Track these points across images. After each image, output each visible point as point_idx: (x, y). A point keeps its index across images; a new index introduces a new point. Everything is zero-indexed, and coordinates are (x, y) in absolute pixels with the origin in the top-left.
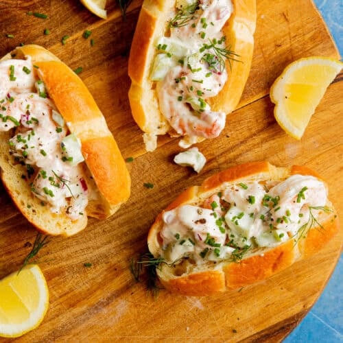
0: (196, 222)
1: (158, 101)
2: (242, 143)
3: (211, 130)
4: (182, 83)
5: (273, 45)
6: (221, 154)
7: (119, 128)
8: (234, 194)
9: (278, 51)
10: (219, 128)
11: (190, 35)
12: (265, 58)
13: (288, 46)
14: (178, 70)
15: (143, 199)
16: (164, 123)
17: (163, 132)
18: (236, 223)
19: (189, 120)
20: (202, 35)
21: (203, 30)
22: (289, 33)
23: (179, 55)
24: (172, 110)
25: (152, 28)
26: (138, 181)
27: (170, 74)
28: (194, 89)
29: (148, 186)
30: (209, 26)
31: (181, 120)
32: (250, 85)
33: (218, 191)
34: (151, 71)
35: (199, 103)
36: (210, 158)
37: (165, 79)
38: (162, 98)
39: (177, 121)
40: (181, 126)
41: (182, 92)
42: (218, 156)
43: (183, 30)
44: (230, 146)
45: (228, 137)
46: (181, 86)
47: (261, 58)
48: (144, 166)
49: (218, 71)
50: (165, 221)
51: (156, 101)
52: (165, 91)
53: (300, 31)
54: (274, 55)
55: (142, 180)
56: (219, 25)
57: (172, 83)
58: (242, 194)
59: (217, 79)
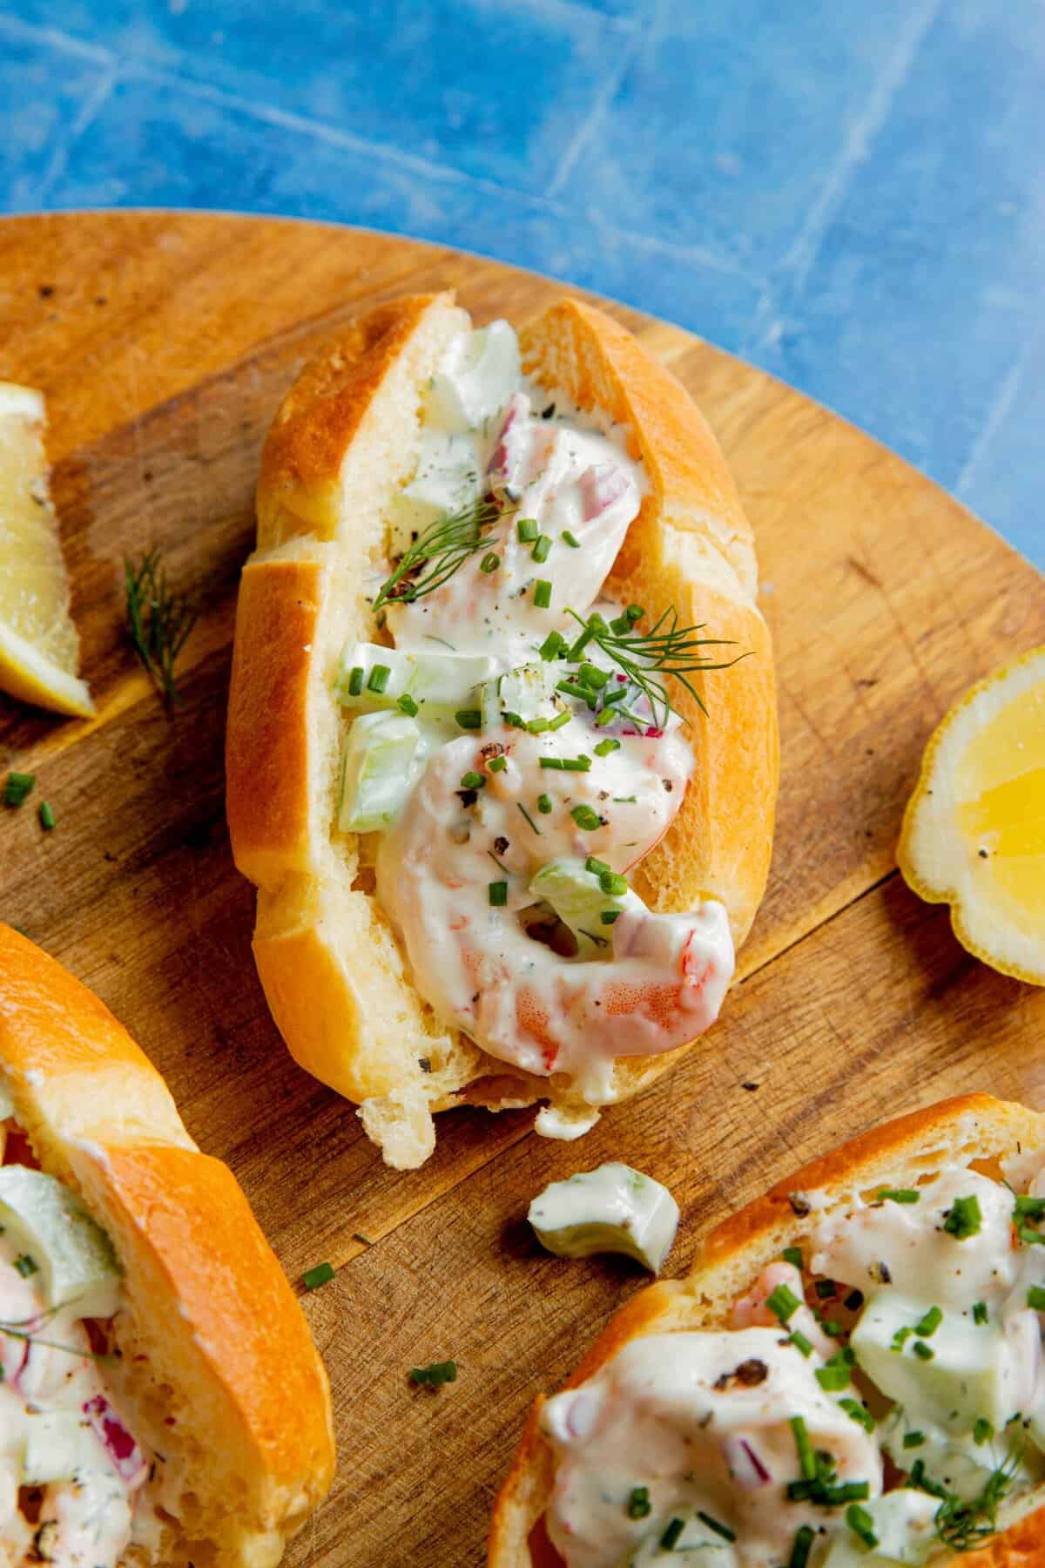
0: (721, 1384)
1: (399, 941)
2: (822, 1101)
3: (678, 991)
4: (496, 795)
5: (843, 682)
6: (742, 1170)
7: (237, 1149)
8: (867, 1225)
9: (872, 704)
10: (711, 969)
11: (485, 609)
13: (910, 673)
14: (464, 749)
16: (446, 1043)
17: (449, 1084)
18: (922, 1352)
19: (560, 983)
20: (540, 595)
21: (539, 572)
22: (900, 629)
23: (453, 692)
24: (471, 960)
25: (308, 607)
26: (375, 1369)
27: (430, 779)
28: (553, 801)
29: (427, 1381)
30: (557, 552)
31: (524, 998)
32: (790, 853)
33: (785, 1244)
34: (340, 793)
35: (592, 880)
37: (412, 809)
38: (415, 909)
39: (506, 1002)
40: (531, 1027)
41: (501, 844)
43: (445, 598)
44: (769, 1127)
45: (751, 1088)
46: (492, 815)
48: (388, 1292)
49: (646, 721)
50: (561, 1432)
51: (387, 941)
52: (422, 871)
54: (860, 724)
55: (392, 1362)
57: (447, 813)
59: (650, 762)
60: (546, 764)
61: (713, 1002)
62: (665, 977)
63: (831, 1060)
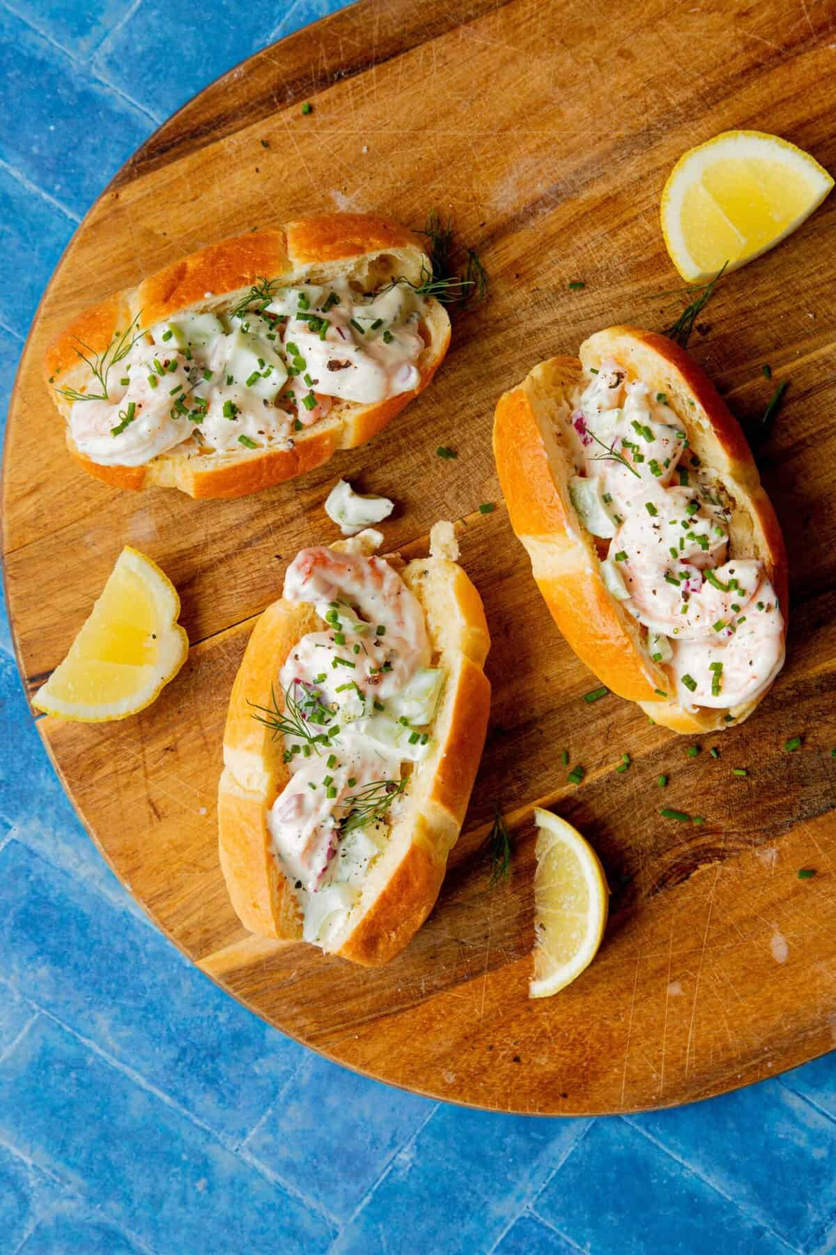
0: (348, 364)
1: (427, 629)
2: (248, 544)
3: (315, 563)
4: (377, 662)
5: (181, 753)
7: (509, 576)
8: (268, 425)
9: (170, 738)
10: (299, 568)
11: (358, 763)
12: (200, 724)
13: (149, 750)
14: (386, 689)
15: (460, 425)
16: (414, 582)
17: (417, 565)
18: (262, 363)
19: (363, 586)
20: (333, 762)
21: (331, 773)
22: (146, 776)
23: (384, 722)
24: (398, 608)
25: (440, 779)
26: (470, 463)
27: (404, 682)
28: (352, 649)
29: (450, 453)
30: (319, 781)
31: (379, 586)
33: (300, 433)
34: (442, 690)
35: (340, 620)
36: (316, 513)
37: (413, 671)
38: (418, 633)
39: (387, 586)
40: (379, 575)
41: (377, 644)
42: (298, 516)
43: (375, 775)
44: (274, 538)
45: (278, 557)
46: (380, 655)
47: (207, 724)
48: (458, 495)
49: (300, 687)
50: (414, 369)
51: (432, 628)
52: (413, 646)
53: (123, 780)
54: (179, 729)
55: (463, 465)
56: (297, 784)
57: (398, 664)
58: (250, 425)
59: (302, 670)
60: (353, 665)
61: (300, 556)
62: (318, 570)
63: (237, 563)
